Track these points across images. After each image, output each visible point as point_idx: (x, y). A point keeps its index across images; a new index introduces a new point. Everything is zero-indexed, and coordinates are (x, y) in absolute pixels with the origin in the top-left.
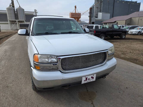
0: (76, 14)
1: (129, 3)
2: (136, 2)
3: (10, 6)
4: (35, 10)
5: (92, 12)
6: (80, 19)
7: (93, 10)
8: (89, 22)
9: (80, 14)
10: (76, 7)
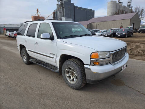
0: (39, 17)
1: (86, 10)
2: (91, 10)
5: (56, 16)
9: (44, 18)
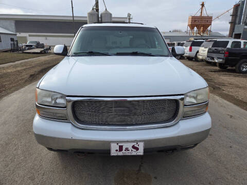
0: (201, 18)
3: (93, 9)
4: (129, 15)
5: (239, 13)
6: (209, 28)
7: (242, 10)
8: (230, 33)
9: (211, 18)
10: (203, 5)
